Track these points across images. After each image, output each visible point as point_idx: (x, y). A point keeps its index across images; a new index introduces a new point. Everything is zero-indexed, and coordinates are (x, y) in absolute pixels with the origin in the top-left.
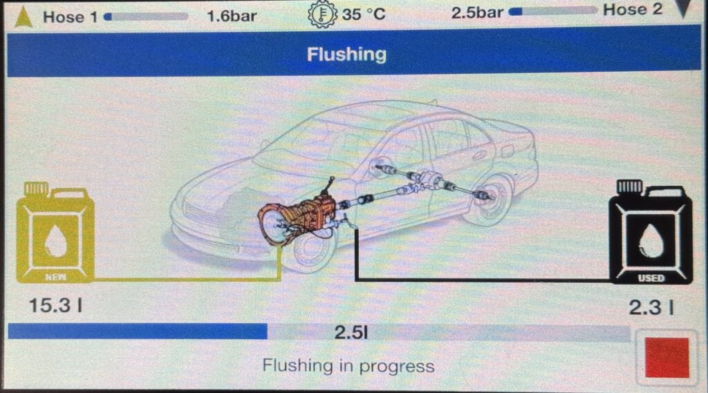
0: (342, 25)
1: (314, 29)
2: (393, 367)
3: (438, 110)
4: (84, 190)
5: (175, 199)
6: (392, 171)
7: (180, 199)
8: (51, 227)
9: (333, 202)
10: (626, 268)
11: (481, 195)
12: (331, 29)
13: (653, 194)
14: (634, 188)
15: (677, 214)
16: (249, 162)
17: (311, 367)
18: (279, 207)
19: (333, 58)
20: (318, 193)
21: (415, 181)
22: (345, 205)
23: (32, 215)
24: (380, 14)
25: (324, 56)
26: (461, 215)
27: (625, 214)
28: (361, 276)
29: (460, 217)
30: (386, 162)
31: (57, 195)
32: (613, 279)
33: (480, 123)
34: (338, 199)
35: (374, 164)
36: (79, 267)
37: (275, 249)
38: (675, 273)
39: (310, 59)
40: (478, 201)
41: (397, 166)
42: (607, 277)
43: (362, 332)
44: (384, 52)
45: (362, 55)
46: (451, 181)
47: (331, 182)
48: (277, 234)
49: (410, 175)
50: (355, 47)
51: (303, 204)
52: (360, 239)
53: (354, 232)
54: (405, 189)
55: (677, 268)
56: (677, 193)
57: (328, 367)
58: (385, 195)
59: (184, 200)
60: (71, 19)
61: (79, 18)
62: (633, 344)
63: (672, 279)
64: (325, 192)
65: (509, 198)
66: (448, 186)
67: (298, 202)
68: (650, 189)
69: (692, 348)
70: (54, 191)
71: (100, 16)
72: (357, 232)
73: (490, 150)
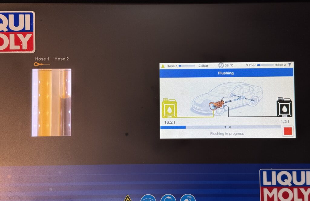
0: (225, 68)
1: (220, 68)
2: (236, 134)
3: (244, 84)
4: (175, 100)
5: (193, 101)
6: (235, 96)
7: (194, 101)
8: (169, 107)
9: (224, 102)
10: (280, 114)
11: (252, 100)
12: (223, 68)
13: (285, 100)
14: (281, 99)
15: (289, 104)
16: (207, 94)
17: (220, 134)
18: (213, 103)
19: (223, 74)
20: (221, 100)
21: (240, 98)
22: (226, 102)
23: (165, 105)
24: (232, 65)
25: (222, 73)
26: (248, 104)
27: (280, 104)
28: (229, 116)
29: (248, 105)
30: (234, 94)
31: (170, 101)
32: (278, 116)
33: (252, 86)
34: (225, 101)
35: (231, 94)
36: (174, 115)
37: (212, 111)
38: (289, 115)
39: (219, 74)
40: (252, 101)
41: (236, 95)
42: (276, 116)
43: (229, 127)
44: (233, 73)
45: (229, 73)
46: (246, 97)
47: (223, 98)
48: (213, 108)
49: (238, 96)
50: (227, 72)
51: (218, 102)
52: (229, 109)
53: (227, 108)
54: (238, 99)
55: (289, 114)
56: (289, 100)
57: (223, 134)
58: (234, 100)
59: (195, 101)
60: (172, 66)
61: (174, 66)
62: (281, 129)
63: (289, 116)
64: (222, 100)
65: (257, 101)
66: (246, 98)
67: (217, 102)
68: (284, 99)
69: (292, 129)
70: (169, 100)
71: (178, 66)
72: (228, 108)
73: (254, 92)
